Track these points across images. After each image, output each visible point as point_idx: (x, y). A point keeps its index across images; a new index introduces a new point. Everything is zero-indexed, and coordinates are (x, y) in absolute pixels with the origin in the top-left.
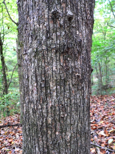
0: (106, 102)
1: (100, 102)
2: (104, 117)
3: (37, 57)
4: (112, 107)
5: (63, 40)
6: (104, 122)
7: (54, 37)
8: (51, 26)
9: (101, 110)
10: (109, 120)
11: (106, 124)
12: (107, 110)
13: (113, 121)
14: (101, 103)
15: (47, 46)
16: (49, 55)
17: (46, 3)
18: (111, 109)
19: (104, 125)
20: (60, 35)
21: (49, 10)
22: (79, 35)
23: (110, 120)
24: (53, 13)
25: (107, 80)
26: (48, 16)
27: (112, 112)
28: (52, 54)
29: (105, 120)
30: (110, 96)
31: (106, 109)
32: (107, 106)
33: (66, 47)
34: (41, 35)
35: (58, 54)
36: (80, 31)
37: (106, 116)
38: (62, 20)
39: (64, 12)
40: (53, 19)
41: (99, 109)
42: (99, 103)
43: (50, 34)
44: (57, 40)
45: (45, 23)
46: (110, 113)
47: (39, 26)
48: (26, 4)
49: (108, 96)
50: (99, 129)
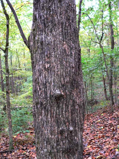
0: (92, 123)
1: (86, 123)
2: (91, 141)
3: (50, 156)
4: (98, 129)
5: (67, 146)
6: (91, 147)
7: (61, 144)
8: (60, 137)
9: (88, 132)
10: (95, 144)
11: (93, 148)
12: (94, 132)
13: (99, 145)
14: (87, 125)
15: (57, 149)
16: (58, 155)
17: (56, 123)
18: (97, 131)
19: (91, 150)
20: (65, 143)
21: (58, 127)
22: (76, 139)
23: (97, 145)
24: (61, 130)
25: (92, 94)
26: (58, 131)
27: (99, 135)
28: (60, 154)
29: (92, 144)
30: (96, 116)
31: (92, 131)
32: (94, 128)
33: (69, 149)
34: (53, 143)
35: (64, 154)
36: (77, 137)
37: (93, 140)
38: (67, 133)
39: (68, 128)
40: (61, 133)
41: (86, 131)
42: (86, 125)
43: (59, 143)
44: (63, 146)
45: (56, 135)
46: (96, 136)
47: (52, 136)
48: (41, 119)
49: (94, 116)
50: (87, 155)
